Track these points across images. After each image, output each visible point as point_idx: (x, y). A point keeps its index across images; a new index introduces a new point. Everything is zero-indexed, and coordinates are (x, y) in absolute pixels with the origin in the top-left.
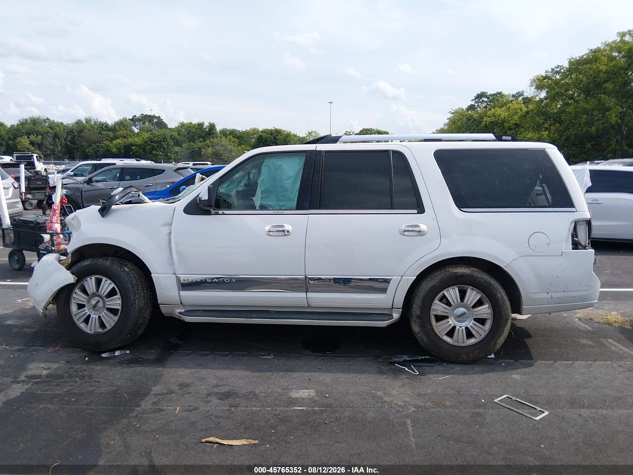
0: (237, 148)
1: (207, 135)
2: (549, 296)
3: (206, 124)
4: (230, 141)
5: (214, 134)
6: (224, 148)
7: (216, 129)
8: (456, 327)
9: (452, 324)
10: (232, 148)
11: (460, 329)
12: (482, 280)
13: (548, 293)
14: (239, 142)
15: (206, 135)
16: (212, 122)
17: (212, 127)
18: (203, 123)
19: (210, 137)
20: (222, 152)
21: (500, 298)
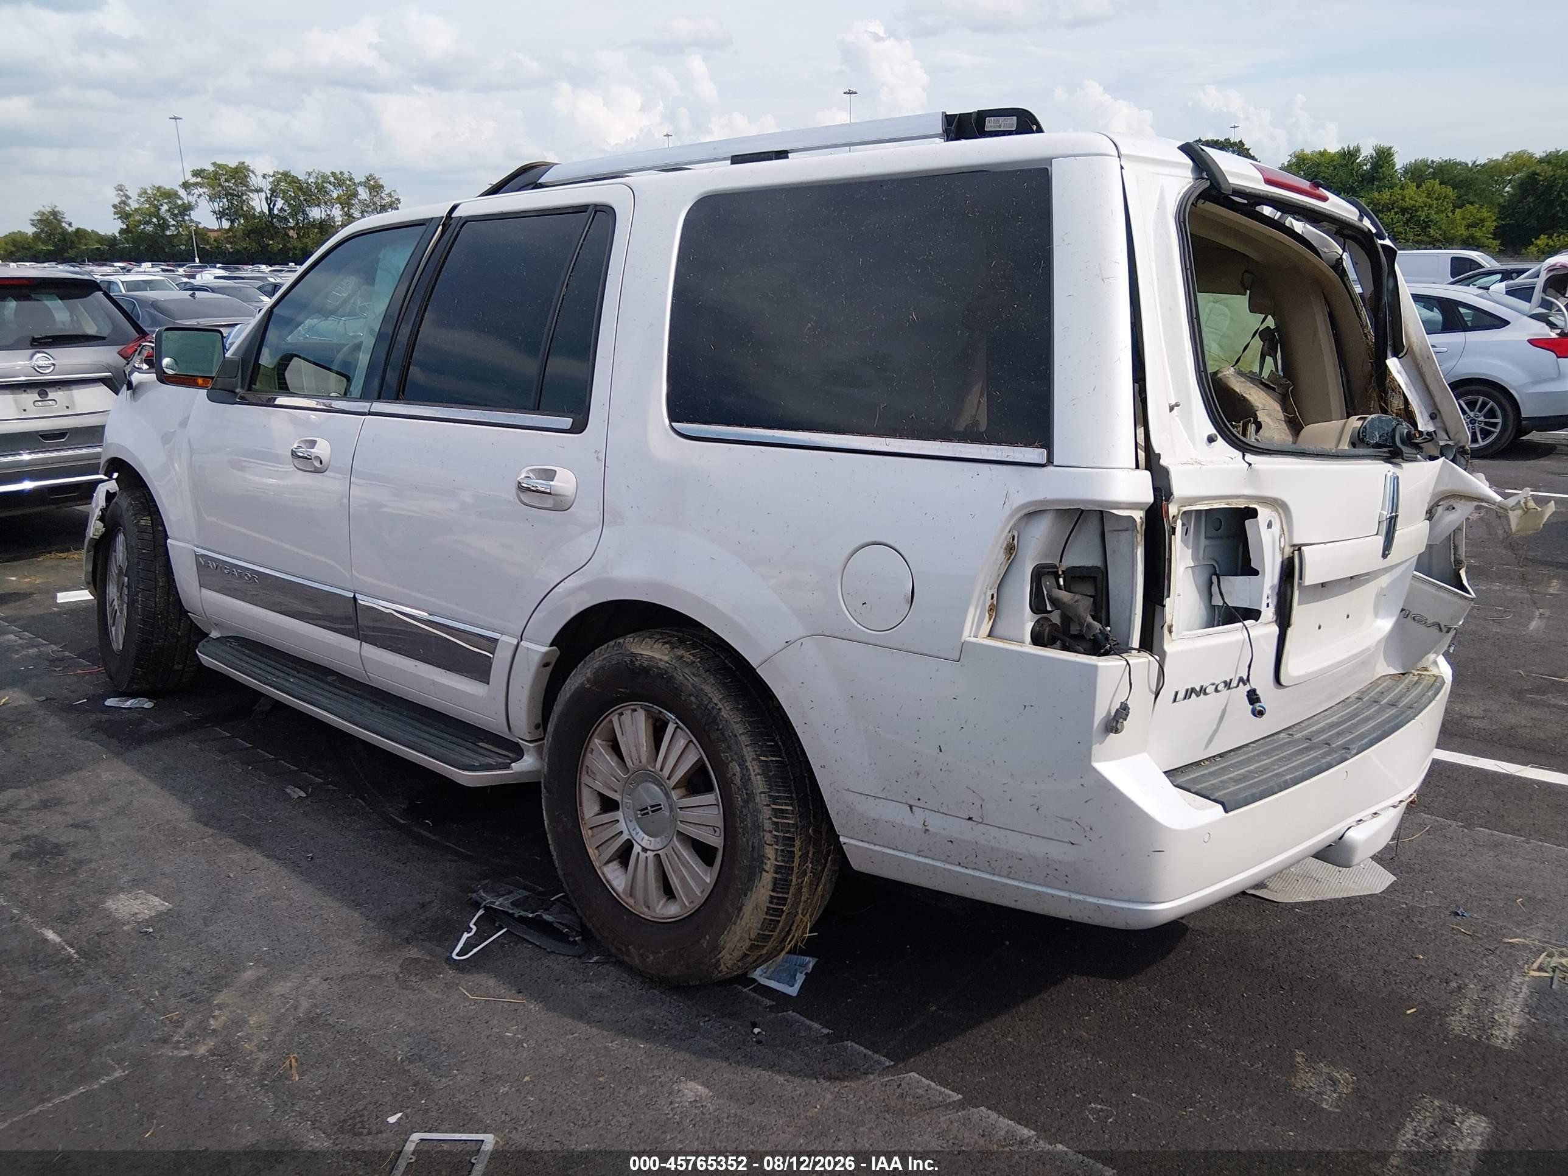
0: (1450, 214)
1: (1365, 183)
2: (915, 821)
3: (1367, 151)
4: (1428, 196)
5: (1384, 178)
6: (1407, 216)
7: (1394, 165)
8: (632, 846)
9: (626, 832)
10: (1434, 216)
11: (643, 855)
12: (693, 698)
13: (911, 807)
14: (1459, 198)
15: (1362, 181)
16: (1385, 144)
17: (1383, 157)
18: (1358, 150)
19: (1372, 189)
20: (1401, 229)
21: (738, 781)
